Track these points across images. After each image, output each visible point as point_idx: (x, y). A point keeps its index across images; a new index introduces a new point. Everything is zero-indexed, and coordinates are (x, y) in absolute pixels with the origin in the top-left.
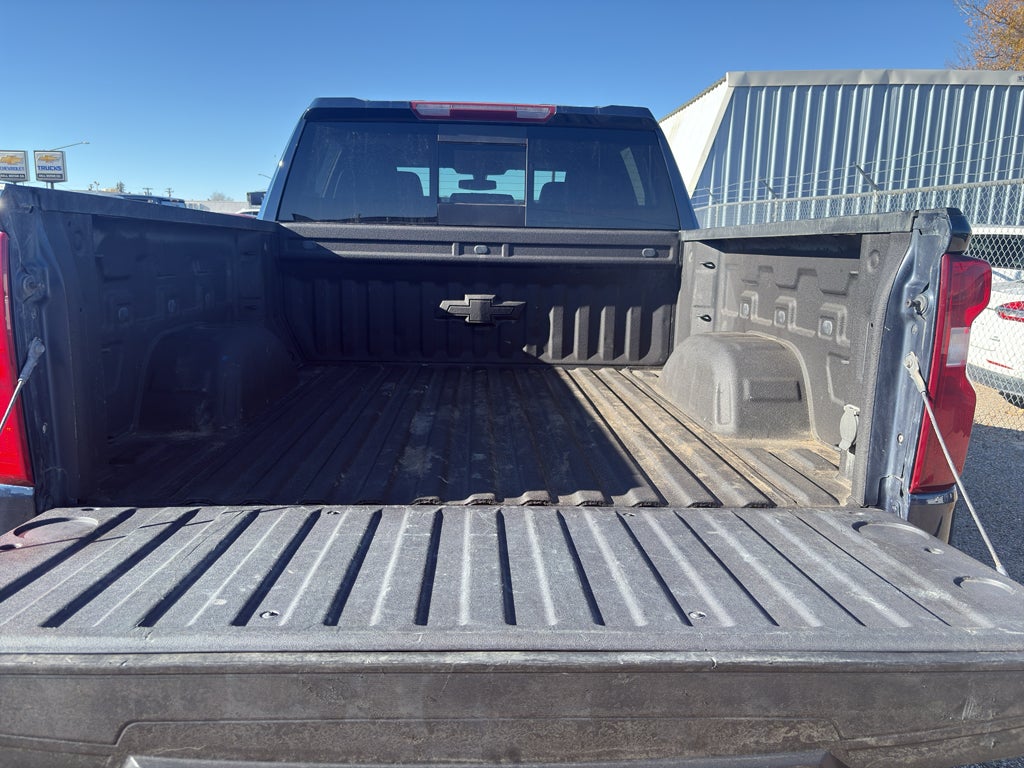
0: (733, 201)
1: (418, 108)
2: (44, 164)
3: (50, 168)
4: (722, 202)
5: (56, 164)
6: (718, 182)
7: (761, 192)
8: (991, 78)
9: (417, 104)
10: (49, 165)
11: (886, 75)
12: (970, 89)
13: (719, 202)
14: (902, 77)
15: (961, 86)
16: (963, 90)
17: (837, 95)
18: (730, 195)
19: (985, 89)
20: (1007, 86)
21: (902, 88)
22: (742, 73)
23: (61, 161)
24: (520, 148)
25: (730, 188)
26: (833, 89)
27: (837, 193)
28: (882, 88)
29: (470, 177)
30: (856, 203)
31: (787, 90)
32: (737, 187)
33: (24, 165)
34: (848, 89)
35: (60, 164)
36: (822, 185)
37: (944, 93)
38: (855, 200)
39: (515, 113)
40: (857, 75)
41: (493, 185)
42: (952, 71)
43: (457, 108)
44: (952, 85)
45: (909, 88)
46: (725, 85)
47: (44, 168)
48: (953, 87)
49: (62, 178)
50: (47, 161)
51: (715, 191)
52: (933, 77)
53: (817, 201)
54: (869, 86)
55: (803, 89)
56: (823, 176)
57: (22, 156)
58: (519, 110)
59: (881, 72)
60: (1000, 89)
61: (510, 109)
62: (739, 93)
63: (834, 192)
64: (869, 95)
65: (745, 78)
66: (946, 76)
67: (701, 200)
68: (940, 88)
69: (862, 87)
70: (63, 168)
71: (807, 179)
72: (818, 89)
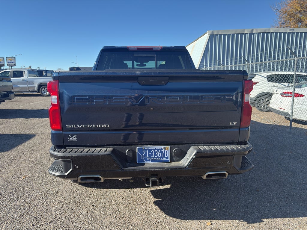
0: (211, 66)
1: (129, 48)
2: (9, 61)
3: (11, 62)
4: (208, 67)
5: (13, 61)
6: (206, 61)
7: (219, 64)
8: (282, 30)
9: (129, 47)
10: (11, 61)
11: (252, 30)
12: (276, 33)
13: (207, 67)
14: (257, 30)
15: (274, 33)
16: (274, 34)
17: (239, 36)
18: (210, 65)
19: (281, 33)
20: (287, 32)
21: (257, 34)
22: (212, 31)
23: (14, 60)
24: (154, 57)
25: (210, 63)
26: (237, 35)
27: (240, 64)
28: (251, 34)
29: (139, 63)
30: (245, 67)
31: (225, 35)
32: (212, 63)
33: (3, 62)
34: (242, 34)
35: (14, 61)
36: (236, 62)
37: (269, 35)
38: (245, 66)
39: (152, 49)
40: (244, 30)
41: (145, 65)
42: (271, 29)
43: (138, 48)
44: (271, 33)
45: (259, 34)
46: (207, 34)
47: (9, 62)
48: (272, 33)
49: (15, 65)
50: (10, 60)
51: (205, 64)
52: (265, 30)
53: (235, 66)
54: (248, 33)
55: (229, 35)
56: (236, 59)
57: (3, 59)
58: (153, 48)
59: (251, 29)
60: (285, 33)
61: (151, 48)
62: (211, 36)
63: (239, 64)
64: (248, 36)
65: (213, 32)
66: (269, 30)
67: (202, 67)
68: (268, 33)
69: (246, 34)
70: (15, 62)
71: (231, 60)
72: (233, 35)
